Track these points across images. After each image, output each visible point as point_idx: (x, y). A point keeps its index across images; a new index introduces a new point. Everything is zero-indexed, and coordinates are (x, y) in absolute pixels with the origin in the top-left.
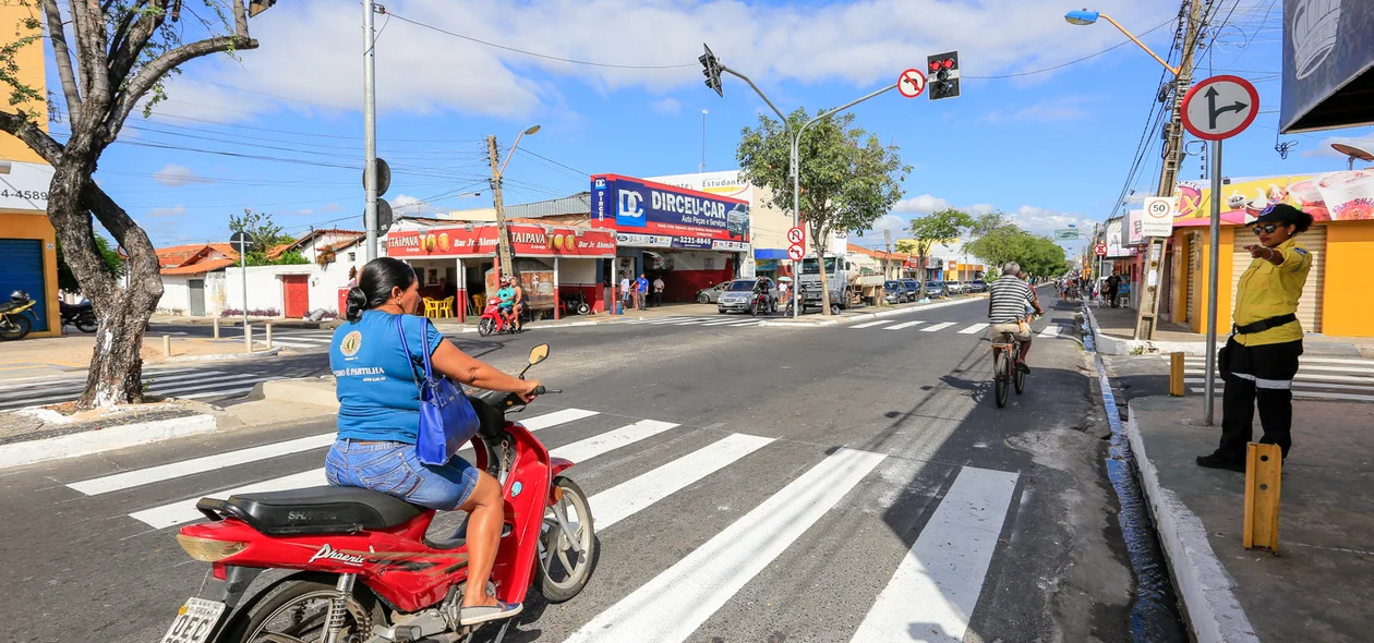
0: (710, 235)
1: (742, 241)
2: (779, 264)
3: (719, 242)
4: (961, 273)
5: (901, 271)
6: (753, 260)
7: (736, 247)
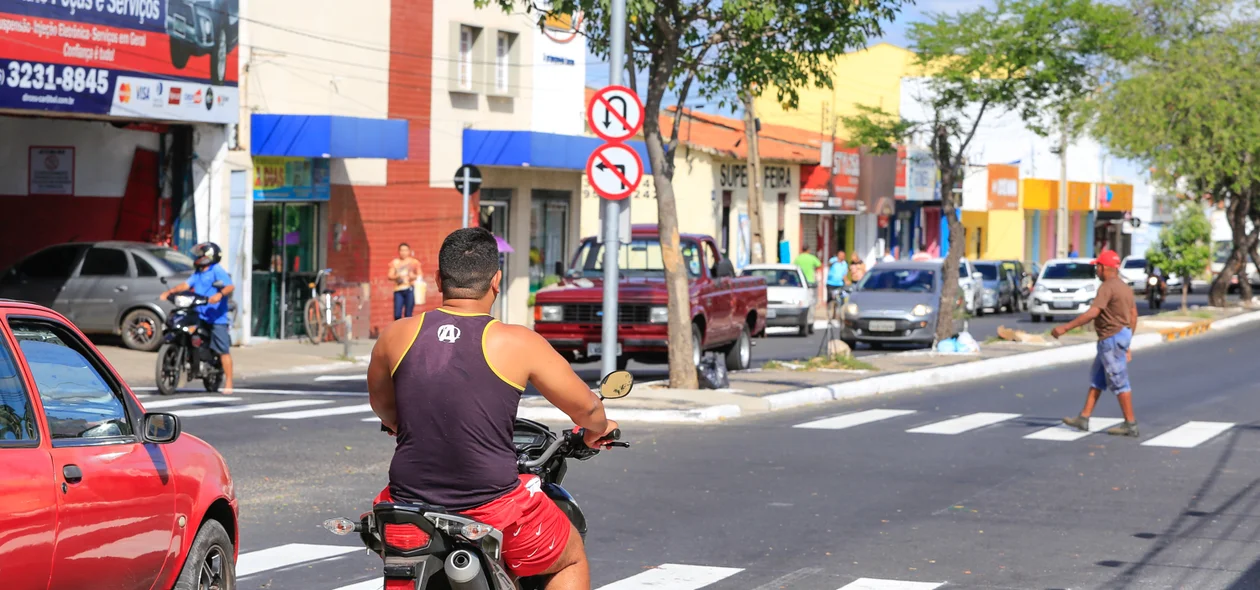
0: (108, 56)
1: (214, 80)
2: (335, 179)
3: (134, 83)
4: (1039, 224)
5: (793, 210)
6: (244, 158)
7: (187, 104)
